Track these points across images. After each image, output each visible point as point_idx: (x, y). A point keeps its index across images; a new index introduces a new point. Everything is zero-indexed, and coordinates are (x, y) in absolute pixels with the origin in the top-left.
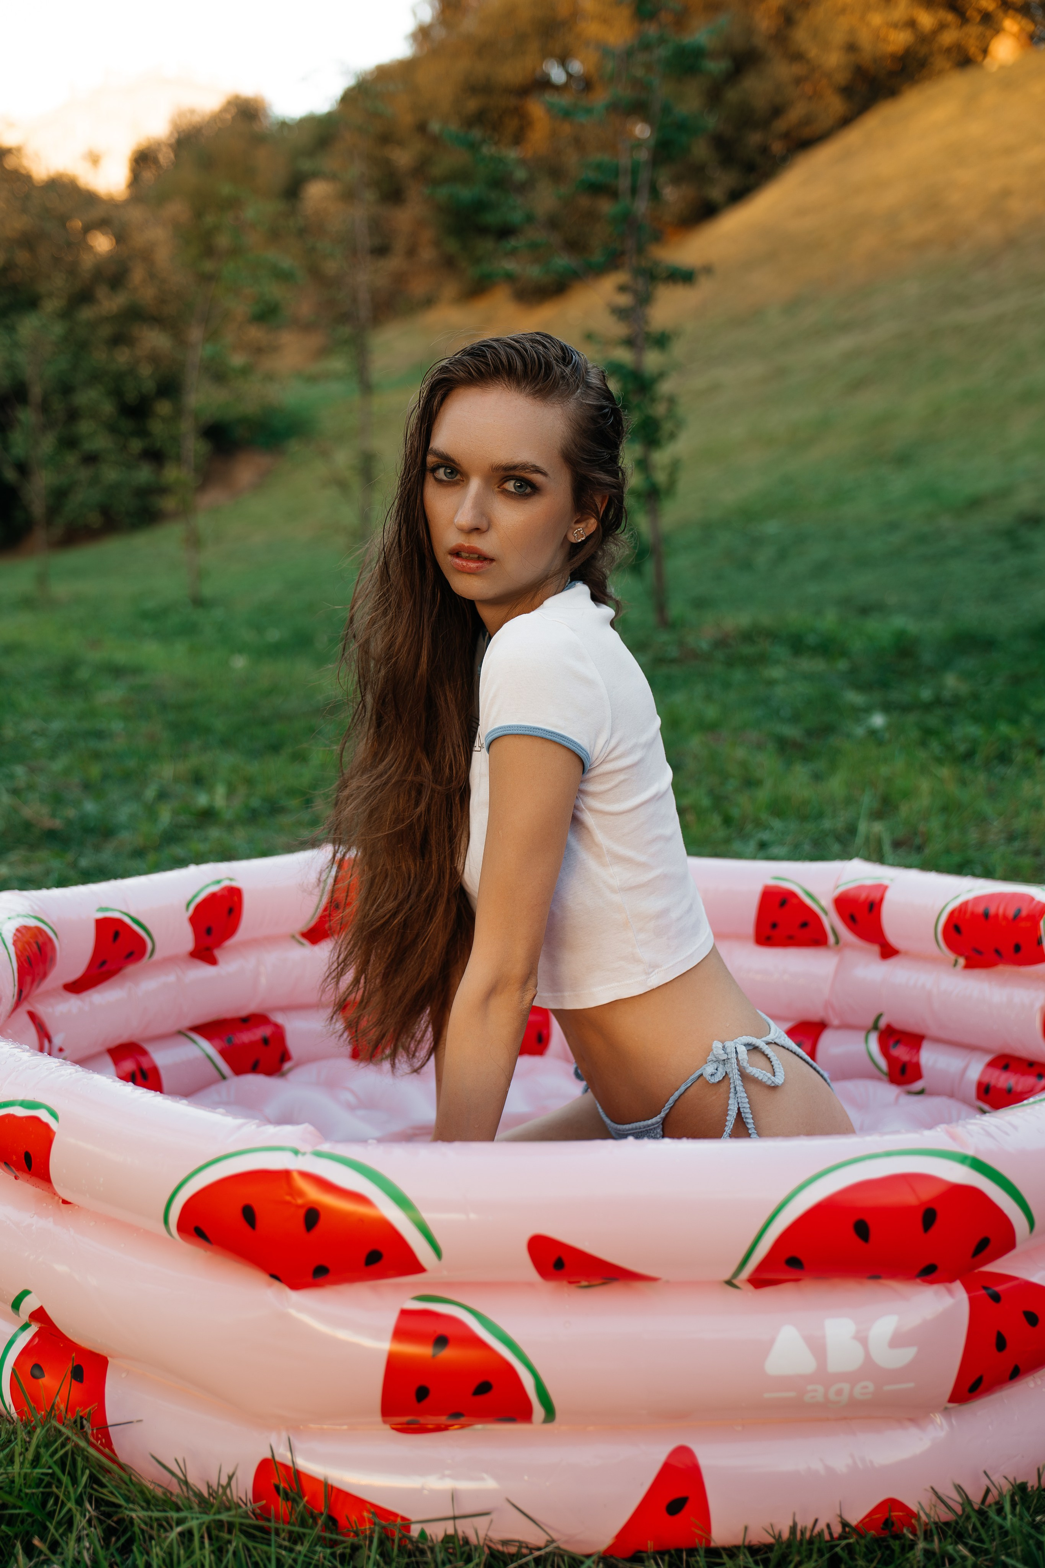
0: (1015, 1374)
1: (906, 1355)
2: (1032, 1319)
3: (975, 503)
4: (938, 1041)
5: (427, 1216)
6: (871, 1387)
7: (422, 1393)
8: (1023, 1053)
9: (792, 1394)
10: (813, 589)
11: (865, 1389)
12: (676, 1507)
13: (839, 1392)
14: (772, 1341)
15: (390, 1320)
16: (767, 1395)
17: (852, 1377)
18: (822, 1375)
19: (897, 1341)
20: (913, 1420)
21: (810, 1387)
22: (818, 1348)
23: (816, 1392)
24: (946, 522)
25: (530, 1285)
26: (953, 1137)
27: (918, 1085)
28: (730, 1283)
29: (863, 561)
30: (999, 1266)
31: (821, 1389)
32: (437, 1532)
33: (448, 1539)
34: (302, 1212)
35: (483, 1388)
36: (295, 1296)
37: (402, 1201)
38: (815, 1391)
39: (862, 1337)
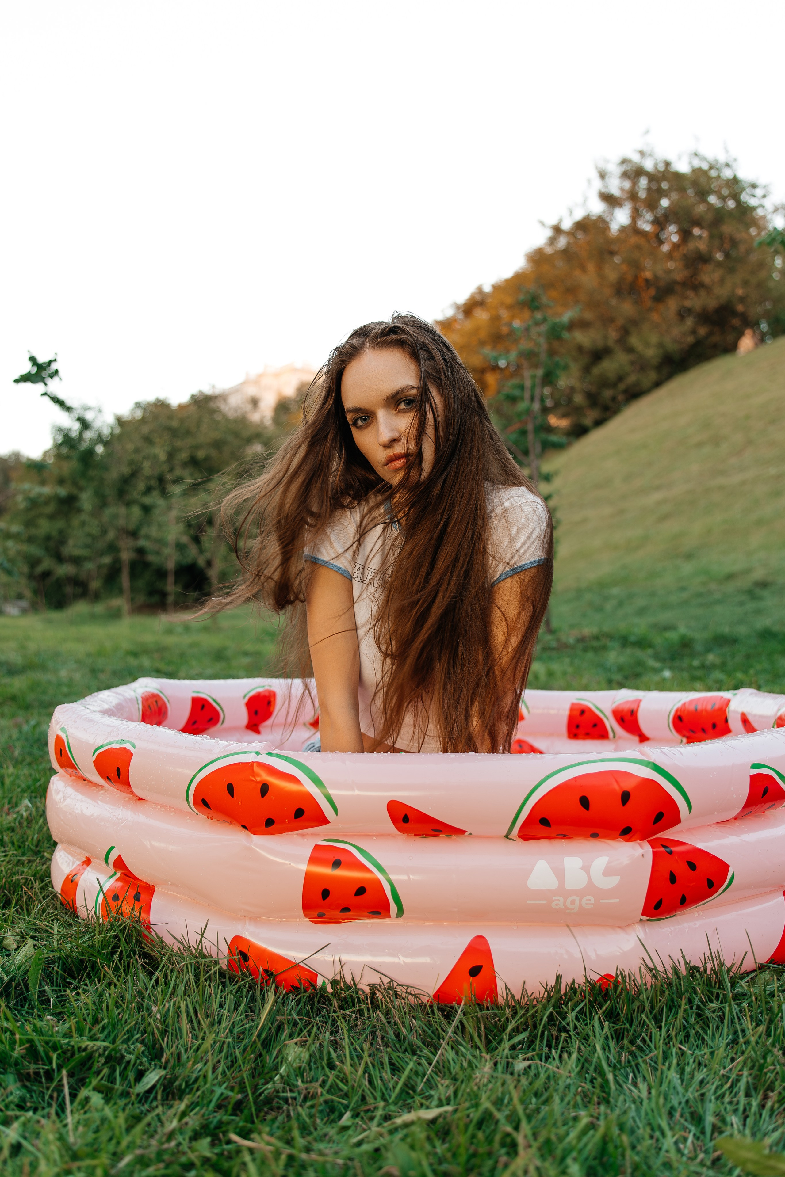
0: (683, 903)
1: (612, 882)
2: (692, 866)
5: (331, 792)
6: (593, 901)
7: (325, 896)
9: (545, 902)
11: (588, 902)
12: (475, 971)
13: (573, 903)
14: (531, 870)
16: (528, 902)
17: (581, 893)
18: (562, 891)
19: (608, 872)
20: (620, 927)
21: (554, 898)
22: (560, 873)
23: (559, 902)
25: (390, 835)
26: (640, 752)
28: (507, 837)
30: (670, 834)
31: (561, 899)
34: (260, 786)
35: (361, 891)
36: (257, 839)
37: (317, 781)
38: (558, 900)
39: (586, 869)
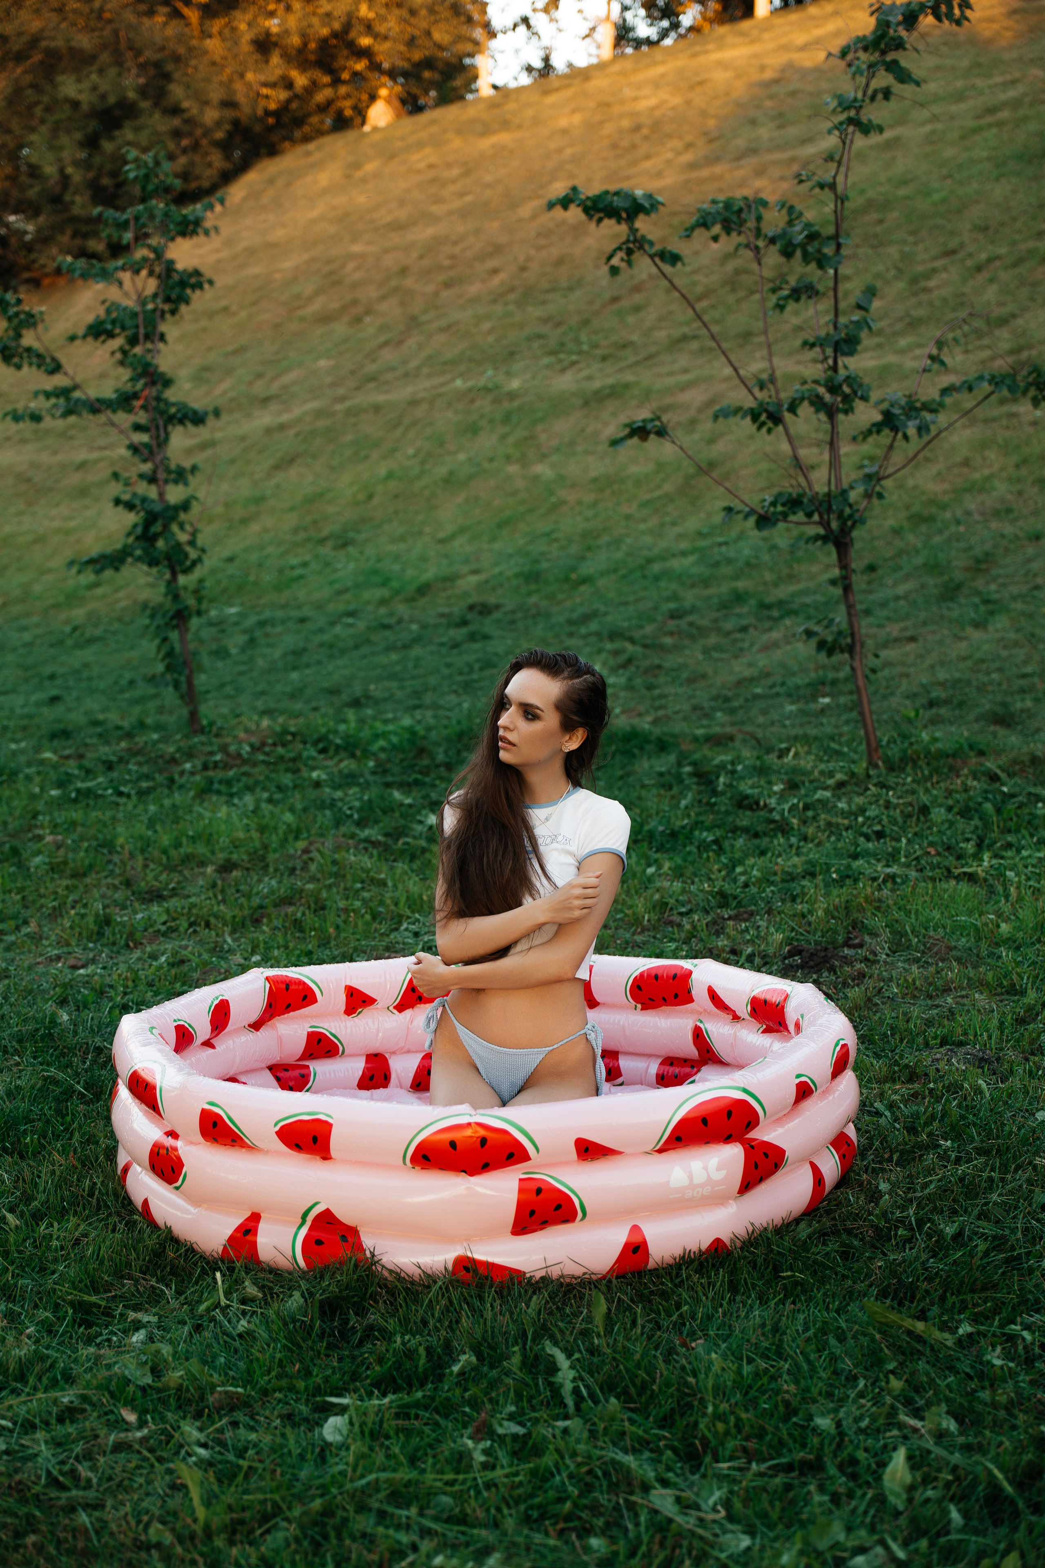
0: (761, 1180)
1: (722, 1174)
2: (766, 1156)
3: (423, 590)
4: (628, 1053)
6: (710, 1190)
7: (532, 1213)
8: (681, 1055)
9: (681, 1196)
10: (294, 675)
11: (707, 1190)
12: (635, 1251)
13: (698, 1193)
14: (671, 1175)
15: (515, 1185)
16: (670, 1197)
17: (702, 1186)
18: (692, 1186)
19: (719, 1169)
20: (725, 1204)
22: (689, 1175)
24: (402, 609)
25: (574, 1162)
26: (732, 1080)
27: (620, 1080)
28: (653, 1151)
29: (333, 649)
30: (752, 1135)
31: (691, 1191)
32: (538, 1275)
33: (542, 1278)
34: (478, 1140)
35: (559, 1208)
36: (473, 1179)
37: (524, 1131)
38: (689, 1192)
39: (706, 1168)
